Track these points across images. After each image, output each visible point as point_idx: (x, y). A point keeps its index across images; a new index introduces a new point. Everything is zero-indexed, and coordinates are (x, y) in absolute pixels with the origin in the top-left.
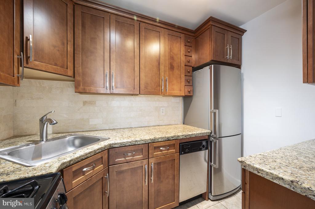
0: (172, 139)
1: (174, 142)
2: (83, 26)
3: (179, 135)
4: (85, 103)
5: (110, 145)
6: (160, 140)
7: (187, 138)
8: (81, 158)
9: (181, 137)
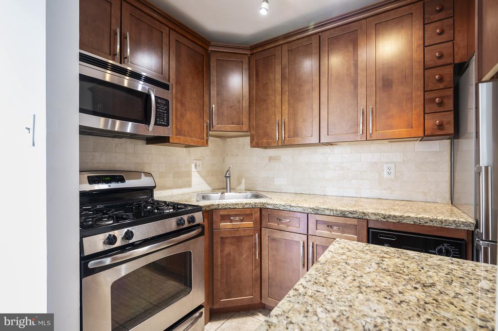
0: (350, 215)
1: (355, 222)
2: (257, 75)
3: (365, 211)
4: (270, 158)
5: (264, 204)
6: (327, 212)
7: (387, 222)
8: (229, 207)
9: (373, 218)
